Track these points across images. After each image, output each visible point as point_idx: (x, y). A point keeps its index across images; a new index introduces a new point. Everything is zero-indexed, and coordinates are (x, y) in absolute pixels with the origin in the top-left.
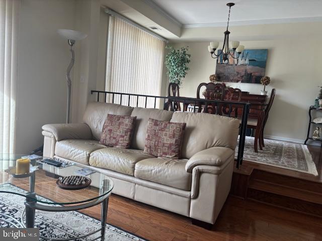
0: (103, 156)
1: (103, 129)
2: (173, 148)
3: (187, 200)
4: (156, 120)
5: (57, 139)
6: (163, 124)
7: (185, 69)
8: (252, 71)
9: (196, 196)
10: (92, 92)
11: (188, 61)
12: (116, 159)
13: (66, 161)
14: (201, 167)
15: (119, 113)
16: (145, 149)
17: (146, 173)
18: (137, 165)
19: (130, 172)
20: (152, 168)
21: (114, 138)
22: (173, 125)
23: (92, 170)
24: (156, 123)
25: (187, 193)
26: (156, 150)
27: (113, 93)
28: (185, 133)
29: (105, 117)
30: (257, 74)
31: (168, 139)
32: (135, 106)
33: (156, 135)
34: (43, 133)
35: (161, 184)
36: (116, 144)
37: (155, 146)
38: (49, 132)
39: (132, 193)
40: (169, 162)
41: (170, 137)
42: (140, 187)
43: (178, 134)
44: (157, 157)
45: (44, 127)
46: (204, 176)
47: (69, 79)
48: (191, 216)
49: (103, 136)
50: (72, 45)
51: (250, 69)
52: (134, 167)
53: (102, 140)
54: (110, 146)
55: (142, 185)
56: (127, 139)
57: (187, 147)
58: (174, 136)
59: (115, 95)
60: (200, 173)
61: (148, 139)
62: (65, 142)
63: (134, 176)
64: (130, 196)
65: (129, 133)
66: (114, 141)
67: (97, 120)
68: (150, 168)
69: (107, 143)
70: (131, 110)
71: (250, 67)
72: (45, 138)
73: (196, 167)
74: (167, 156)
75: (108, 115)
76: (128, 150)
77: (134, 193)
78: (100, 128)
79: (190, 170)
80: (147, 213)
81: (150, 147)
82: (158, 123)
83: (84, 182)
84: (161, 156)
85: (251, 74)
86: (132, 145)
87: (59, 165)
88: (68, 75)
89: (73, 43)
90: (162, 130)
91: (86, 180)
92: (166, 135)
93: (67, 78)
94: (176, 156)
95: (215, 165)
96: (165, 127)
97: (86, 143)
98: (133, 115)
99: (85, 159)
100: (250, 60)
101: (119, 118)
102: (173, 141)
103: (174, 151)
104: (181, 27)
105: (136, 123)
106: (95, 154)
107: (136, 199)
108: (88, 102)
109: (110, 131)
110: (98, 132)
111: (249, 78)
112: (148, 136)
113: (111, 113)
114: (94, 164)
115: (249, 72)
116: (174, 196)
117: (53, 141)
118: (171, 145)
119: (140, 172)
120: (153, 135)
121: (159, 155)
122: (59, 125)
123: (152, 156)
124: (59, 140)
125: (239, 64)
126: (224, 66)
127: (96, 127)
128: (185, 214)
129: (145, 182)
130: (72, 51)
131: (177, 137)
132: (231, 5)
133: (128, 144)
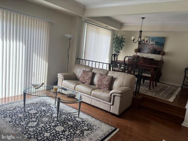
0: (80, 87)
1: (81, 76)
2: (107, 86)
3: (110, 106)
4: (102, 74)
5: (63, 79)
6: (104, 76)
7: (122, 46)
8: (156, 48)
9: (113, 105)
10: (77, 59)
11: (124, 42)
12: (85, 89)
13: (68, 88)
14: (115, 94)
15: (87, 70)
16: (97, 85)
17: (95, 95)
18: (92, 92)
19: (90, 94)
20: (98, 93)
21: (85, 80)
22: (108, 76)
23: (76, 92)
24: (101, 75)
25: (110, 103)
26: (101, 86)
27: (86, 60)
28: (113, 80)
29: (82, 71)
30: (159, 50)
31: (106, 82)
32: (94, 67)
33: (101, 80)
34: (58, 76)
35: (100, 99)
36: (86, 82)
37: (100, 84)
38: (60, 76)
39: (90, 102)
40: (104, 91)
41: (107, 81)
42: (93, 100)
43: (109, 80)
44: (101, 89)
45: (58, 74)
46: (116, 97)
47: (68, 54)
48: (111, 112)
49: (81, 79)
50: (70, 40)
51: (155, 47)
52: (91, 92)
53: (80, 80)
54: (83, 83)
55: (94, 99)
56: (90, 81)
57: (113, 86)
58: (108, 81)
59: (87, 61)
60: (114, 96)
61: (98, 81)
62: (66, 81)
63: (91, 95)
64: (90, 103)
65: (91, 78)
66: (85, 81)
67: (79, 72)
68: (97, 93)
69: (82, 82)
70: (92, 68)
71: (156, 46)
72: (59, 78)
73: (113, 94)
74: (105, 89)
75: (83, 70)
76: (90, 86)
77: (91, 102)
78: (80, 75)
79: (111, 95)
80: (95, 110)
81: (99, 85)
82: (102, 75)
83: (74, 96)
84: (103, 89)
85: (156, 49)
86: (92, 83)
87: (66, 90)
88: (68, 52)
89: (70, 39)
90: (104, 78)
91: (74, 95)
92: (105, 80)
93: (67, 53)
94: (108, 89)
95: (120, 94)
96: (105, 77)
97: (74, 81)
98: (93, 71)
99: (74, 88)
100: (155, 42)
101: (87, 72)
102: (108, 83)
103: (108, 87)
104: (121, 25)
105: (94, 75)
106: (77, 86)
107: (92, 104)
108: (75, 64)
109: (84, 77)
110: (79, 77)
111: (155, 52)
112: (98, 80)
113: (84, 69)
114: (77, 90)
115: (155, 48)
116: (105, 104)
117: (61, 80)
118: (107, 84)
119: (93, 94)
120: (100, 80)
121: (102, 88)
122: (64, 74)
123: (99, 89)
124: (64, 80)
125: (150, 44)
126: (142, 45)
127: (78, 75)
128: (109, 111)
129: (95, 98)
130: (70, 42)
131: (109, 81)
132: (143, 18)
133: (90, 83)
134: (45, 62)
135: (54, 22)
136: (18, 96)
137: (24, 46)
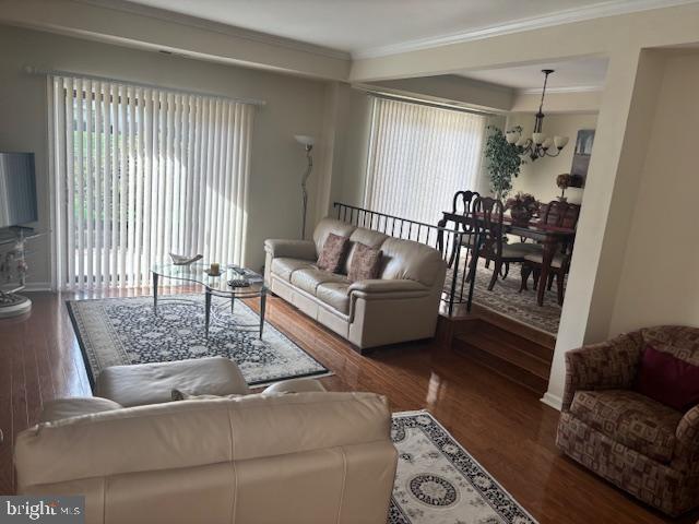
1: (323, 249)
2: (368, 276)
3: (347, 323)
4: (363, 245)
5: (273, 255)
9: (353, 320)
10: (335, 204)
14: (356, 292)
16: (348, 275)
18: (319, 287)
21: (326, 261)
25: (347, 317)
26: (356, 277)
33: (358, 261)
34: (266, 248)
41: (367, 264)
43: (373, 262)
45: (267, 242)
46: (359, 300)
48: (350, 339)
50: (309, 151)
52: (316, 288)
55: (322, 306)
56: (336, 263)
57: (383, 276)
58: (369, 264)
60: (355, 298)
61: (352, 265)
62: (279, 259)
64: (315, 317)
66: (325, 265)
73: (353, 292)
75: (330, 234)
79: (350, 296)
81: (352, 274)
82: (361, 248)
88: (304, 185)
90: (362, 256)
96: (365, 253)
98: (352, 237)
99: (287, 277)
102: (368, 269)
105: (349, 246)
107: (320, 320)
109: (325, 252)
112: (352, 261)
114: (294, 283)
117: (271, 257)
120: (356, 261)
124: (275, 257)
128: (346, 337)
130: (310, 158)
131: (372, 265)
132: (548, 72)
133: (336, 269)
134: (239, 210)
135: (264, 103)
136: (169, 288)
137: (183, 169)
